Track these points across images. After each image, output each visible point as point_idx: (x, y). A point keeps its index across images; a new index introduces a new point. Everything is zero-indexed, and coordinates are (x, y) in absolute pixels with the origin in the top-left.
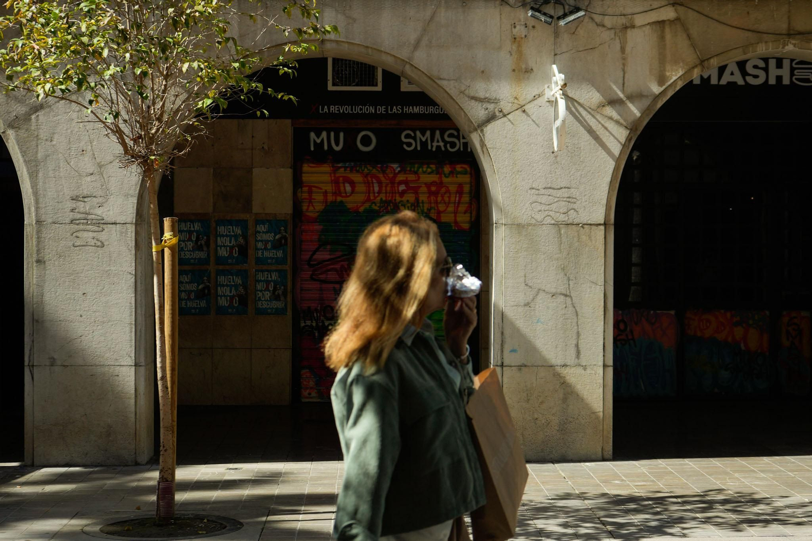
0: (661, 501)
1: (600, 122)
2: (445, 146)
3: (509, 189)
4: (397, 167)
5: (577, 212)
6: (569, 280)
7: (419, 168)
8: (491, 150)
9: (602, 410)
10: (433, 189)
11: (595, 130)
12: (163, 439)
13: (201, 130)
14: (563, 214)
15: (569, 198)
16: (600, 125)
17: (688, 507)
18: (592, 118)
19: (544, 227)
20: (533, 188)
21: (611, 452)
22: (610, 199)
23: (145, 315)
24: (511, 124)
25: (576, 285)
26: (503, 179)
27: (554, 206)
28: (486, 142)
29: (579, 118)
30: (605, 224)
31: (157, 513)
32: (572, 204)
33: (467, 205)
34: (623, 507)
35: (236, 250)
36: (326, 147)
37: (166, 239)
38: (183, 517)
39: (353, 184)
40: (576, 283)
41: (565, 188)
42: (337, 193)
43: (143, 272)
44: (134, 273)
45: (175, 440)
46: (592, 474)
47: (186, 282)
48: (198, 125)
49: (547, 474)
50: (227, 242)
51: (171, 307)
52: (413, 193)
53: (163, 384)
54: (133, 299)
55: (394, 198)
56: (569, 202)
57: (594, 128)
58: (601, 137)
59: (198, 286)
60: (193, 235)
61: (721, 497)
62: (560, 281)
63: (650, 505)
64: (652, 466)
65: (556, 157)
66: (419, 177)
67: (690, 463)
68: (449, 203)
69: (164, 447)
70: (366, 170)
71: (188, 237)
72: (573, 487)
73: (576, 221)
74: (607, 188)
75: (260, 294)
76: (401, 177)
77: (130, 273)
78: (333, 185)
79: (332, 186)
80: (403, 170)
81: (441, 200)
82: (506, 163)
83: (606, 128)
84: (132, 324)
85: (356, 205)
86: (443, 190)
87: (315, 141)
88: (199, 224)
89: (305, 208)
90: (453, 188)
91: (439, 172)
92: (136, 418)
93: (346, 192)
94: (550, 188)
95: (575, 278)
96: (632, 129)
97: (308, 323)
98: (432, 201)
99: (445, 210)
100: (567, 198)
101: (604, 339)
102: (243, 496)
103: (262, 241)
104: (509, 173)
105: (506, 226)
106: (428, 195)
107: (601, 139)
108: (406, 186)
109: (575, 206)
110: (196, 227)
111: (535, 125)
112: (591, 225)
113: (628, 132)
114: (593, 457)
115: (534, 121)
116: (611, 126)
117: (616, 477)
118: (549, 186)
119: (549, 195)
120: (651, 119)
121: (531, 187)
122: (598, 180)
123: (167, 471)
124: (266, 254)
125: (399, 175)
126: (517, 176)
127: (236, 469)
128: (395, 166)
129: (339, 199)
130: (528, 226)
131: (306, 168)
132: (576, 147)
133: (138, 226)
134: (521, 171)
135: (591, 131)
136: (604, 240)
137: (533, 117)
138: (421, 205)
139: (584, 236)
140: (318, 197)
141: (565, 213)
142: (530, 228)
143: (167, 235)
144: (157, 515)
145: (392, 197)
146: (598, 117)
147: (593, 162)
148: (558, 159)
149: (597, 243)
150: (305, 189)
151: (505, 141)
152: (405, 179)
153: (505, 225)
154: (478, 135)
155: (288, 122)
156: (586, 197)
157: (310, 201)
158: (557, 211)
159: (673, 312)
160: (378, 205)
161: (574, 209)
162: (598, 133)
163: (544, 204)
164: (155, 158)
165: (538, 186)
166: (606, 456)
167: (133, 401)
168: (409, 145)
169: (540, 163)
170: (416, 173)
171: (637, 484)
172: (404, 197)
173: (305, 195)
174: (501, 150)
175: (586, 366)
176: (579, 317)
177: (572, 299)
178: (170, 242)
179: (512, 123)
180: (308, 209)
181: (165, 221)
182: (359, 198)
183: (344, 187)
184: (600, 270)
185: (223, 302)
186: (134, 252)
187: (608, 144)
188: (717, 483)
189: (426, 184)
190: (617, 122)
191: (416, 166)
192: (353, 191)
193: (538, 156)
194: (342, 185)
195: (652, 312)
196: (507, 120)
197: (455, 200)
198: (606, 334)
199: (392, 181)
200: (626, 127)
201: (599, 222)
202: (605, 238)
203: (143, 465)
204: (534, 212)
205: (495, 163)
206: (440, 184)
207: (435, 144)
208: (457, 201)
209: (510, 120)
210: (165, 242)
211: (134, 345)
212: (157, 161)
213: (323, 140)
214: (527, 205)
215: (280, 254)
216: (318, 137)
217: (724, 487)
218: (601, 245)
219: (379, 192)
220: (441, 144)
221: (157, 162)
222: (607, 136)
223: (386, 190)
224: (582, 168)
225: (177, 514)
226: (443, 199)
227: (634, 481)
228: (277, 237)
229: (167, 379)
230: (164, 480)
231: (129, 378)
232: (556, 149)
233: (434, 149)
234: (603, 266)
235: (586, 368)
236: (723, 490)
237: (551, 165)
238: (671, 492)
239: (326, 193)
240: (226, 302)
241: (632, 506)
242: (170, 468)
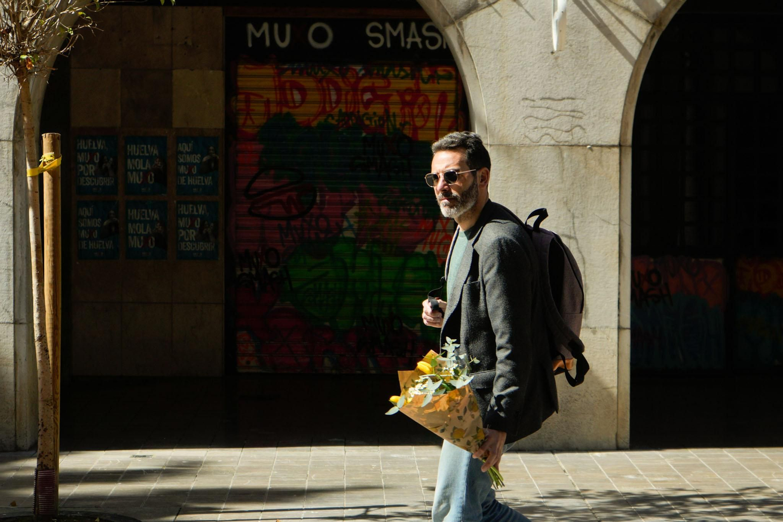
0: (681, 501)
1: (613, 15)
2: (423, 43)
3: (495, 99)
4: (361, 70)
5: (584, 129)
6: (573, 217)
7: (388, 71)
8: (473, 49)
9: (616, 385)
10: (408, 98)
11: (607, 24)
12: (42, 416)
13: (87, 23)
14: (566, 132)
15: (573, 111)
16: (613, 18)
17: (716, 509)
18: (603, 8)
19: (541, 149)
20: (527, 99)
21: (627, 440)
22: (627, 113)
23: (26, 258)
24: (497, 16)
25: (582, 224)
26: (487, 87)
27: (554, 122)
28: (466, 38)
29: (586, 8)
30: (620, 146)
31: (35, 510)
32: (577, 120)
33: (451, 119)
34: (633, 508)
35: (151, 175)
36: (268, 43)
37: (45, 160)
38: (69, 515)
39: (303, 91)
40: (582, 222)
41: (568, 98)
42: (283, 102)
43: (23, 203)
44: (11, 204)
45: (58, 417)
46: (600, 467)
47: (87, 217)
48: (82, 15)
49: (542, 465)
50: (139, 165)
51: (52, 248)
52: (382, 103)
53: (41, 346)
54: (11, 238)
55: (357, 110)
56: (573, 117)
57: (606, 21)
58: (614, 34)
59: (102, 222)
60: (95, 156)
61: (759, 497)
62: (562, 218)
63: (668, 505)
64: (680, 458)
65: (556, 58)
66: (389, 83)
67: (729, 454)
68: (428, 116)
69: (43, 425)
70: (320, 72)
71: (89, 159)
72: (573, 484)
73: (582, 142)
74: (623, 99)
75: (183, 233)
76: (366, 83)
77: (7, 204)
78: (278, 92)
79: (276, 94)
80: (368, 74)
81: (418, 113)
82: (492, 66)
83: (621, 22)
84: (10, 270)
85: (307, 118)
86: (421, 99)
87: (253, 35)
88: (104, 142)
89: (241, 121)
90: (434, 98)
91: (416, 76)
92: (15, 391)
93: (294, 102)
94: (549, 98)
95: (582, 215)
96: (655, 23)
97: (246, 270)
98: (407, 114)
99: (424, 125)
100: (571, 111)
101: (619, 294)
102: (149, 490)
103: (185, 164)
104: (496, 79)
105: (492, 148)
106: (401, 106)
107: (614, 37)
108: (372, 94)
109: (581, 122)
110: (99, 145)
111: (529, 17)
112: (601, 146)
113: (650, 27)
114: (605, 445)
115: (527, 12)
116: (627, 18)
117: (633, 470)
118: (547, 95)
119: (548, 108)
120: (680, 10)
121: (524, 97)
122: (610, 89)
123: (47, 456)
124: (190, 181)
125: (363, 80)
126: (507, 83)
127: (144, 456)
128: (358, 68)
129: (285, 110)
130: (520, 147)
131: (242, 69)
132: (583, 46)
133: (16, 144)
134: (511, 77)
135: (601, 26)
136: (618, 166)
137: (527, 7)
138: (392, 119)
139: (592, 161)
140: (259, 108)
141: (568, 131)
142: (523, 150)
143: (47, 155)
144: (34, 512)
145: (355, 107)
146: (611, 7)
147: (604, 65)
148: (559, 61)
149: (610, 170)
150: (241, 97)
151: (490, 37)
152: (370, 84)
153: (491, 145)
154: (456, 30)
155: (219, 9)
156: (595, 111)
157: (248, 113)
158: (558, 128)
159: (720, 261)
160: (336, 118)
161: (579, 126)
162: (611, 28)
163: (541, 119)
164: (27, 58)
165: (534, 96)
166: (621, 445)
167: (11, 369)
168: (376, 40)
169: (536, 66)
170: (385, 77)
171: (656, 479)
172: (370, 109)
173: (241, 105)
174: (485, 49)
175: (595, 328)
176: (587, 265)
177: (577, 242)
178: (50, 165)
179: (500, 15)
180: (244, 123)
181: (44, 138)
182: (312, 109)
183: (292, 94)
184: (614, 204)
185: (135, 243)
186: (12, 177)
187: (625, 43)
188: (760, 479)
189: (398, 91)
190: (635, 14)
191: (386, 68)
192: (303, 101)
193: (533, 57)
194: (288, 92)
195: (693, 260)
196: (493, 11)
197: (437, 113)
198: (621, 287)
199: (354, 88)
200: (647, 21)
201: (612, 143)
202: (620, 163)
203: (26, 451)
204: (528, 130)
205: (477, 66)
206: (417, 93)
207: (410, 40)
208: (439, 114)
209: (496, 11)
210: (44, 164)
211: (12, 297)
212: (30, 61)
213: (263, 34)
214: (519, 120)
215: (208, 181)
216: (258, 31)
217: (767, 485)
218: (615, 173)
219: (338, 102)
220: (418, 40)
221: (30, 63)
222: (622, 32)
223: (346, 99)
224: (589, 73)
225: (62, 512)
226: (420, 111)
227: (653, 476)
228: (205, 159)
229: (46, 340)
230: (44, 468)
231: (6, 339)
232: (555, 49)
233: (409, 46)
234: (618, 200)
235: (596, 331)
236: (765, 488)
237: (550, 69)
238: (698, 490)
239: (268, 103)
240: (138, 242)
241: (644, 507)
242: (50, 453)
